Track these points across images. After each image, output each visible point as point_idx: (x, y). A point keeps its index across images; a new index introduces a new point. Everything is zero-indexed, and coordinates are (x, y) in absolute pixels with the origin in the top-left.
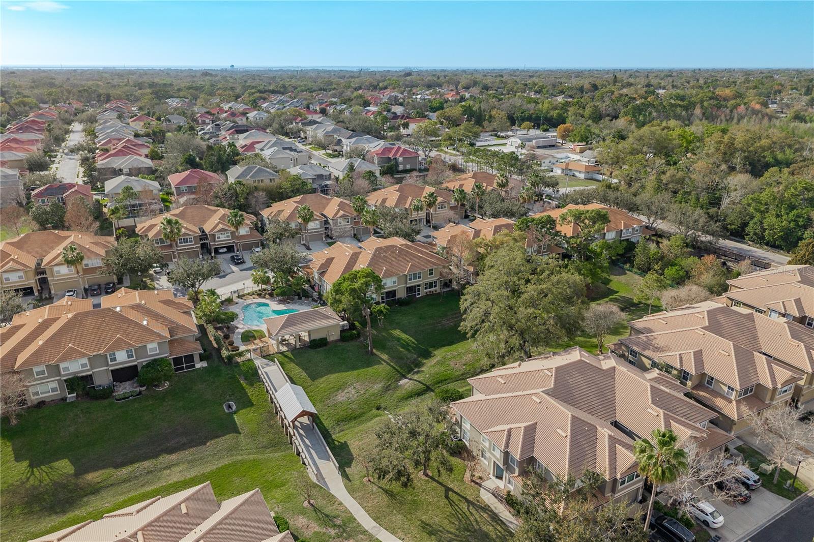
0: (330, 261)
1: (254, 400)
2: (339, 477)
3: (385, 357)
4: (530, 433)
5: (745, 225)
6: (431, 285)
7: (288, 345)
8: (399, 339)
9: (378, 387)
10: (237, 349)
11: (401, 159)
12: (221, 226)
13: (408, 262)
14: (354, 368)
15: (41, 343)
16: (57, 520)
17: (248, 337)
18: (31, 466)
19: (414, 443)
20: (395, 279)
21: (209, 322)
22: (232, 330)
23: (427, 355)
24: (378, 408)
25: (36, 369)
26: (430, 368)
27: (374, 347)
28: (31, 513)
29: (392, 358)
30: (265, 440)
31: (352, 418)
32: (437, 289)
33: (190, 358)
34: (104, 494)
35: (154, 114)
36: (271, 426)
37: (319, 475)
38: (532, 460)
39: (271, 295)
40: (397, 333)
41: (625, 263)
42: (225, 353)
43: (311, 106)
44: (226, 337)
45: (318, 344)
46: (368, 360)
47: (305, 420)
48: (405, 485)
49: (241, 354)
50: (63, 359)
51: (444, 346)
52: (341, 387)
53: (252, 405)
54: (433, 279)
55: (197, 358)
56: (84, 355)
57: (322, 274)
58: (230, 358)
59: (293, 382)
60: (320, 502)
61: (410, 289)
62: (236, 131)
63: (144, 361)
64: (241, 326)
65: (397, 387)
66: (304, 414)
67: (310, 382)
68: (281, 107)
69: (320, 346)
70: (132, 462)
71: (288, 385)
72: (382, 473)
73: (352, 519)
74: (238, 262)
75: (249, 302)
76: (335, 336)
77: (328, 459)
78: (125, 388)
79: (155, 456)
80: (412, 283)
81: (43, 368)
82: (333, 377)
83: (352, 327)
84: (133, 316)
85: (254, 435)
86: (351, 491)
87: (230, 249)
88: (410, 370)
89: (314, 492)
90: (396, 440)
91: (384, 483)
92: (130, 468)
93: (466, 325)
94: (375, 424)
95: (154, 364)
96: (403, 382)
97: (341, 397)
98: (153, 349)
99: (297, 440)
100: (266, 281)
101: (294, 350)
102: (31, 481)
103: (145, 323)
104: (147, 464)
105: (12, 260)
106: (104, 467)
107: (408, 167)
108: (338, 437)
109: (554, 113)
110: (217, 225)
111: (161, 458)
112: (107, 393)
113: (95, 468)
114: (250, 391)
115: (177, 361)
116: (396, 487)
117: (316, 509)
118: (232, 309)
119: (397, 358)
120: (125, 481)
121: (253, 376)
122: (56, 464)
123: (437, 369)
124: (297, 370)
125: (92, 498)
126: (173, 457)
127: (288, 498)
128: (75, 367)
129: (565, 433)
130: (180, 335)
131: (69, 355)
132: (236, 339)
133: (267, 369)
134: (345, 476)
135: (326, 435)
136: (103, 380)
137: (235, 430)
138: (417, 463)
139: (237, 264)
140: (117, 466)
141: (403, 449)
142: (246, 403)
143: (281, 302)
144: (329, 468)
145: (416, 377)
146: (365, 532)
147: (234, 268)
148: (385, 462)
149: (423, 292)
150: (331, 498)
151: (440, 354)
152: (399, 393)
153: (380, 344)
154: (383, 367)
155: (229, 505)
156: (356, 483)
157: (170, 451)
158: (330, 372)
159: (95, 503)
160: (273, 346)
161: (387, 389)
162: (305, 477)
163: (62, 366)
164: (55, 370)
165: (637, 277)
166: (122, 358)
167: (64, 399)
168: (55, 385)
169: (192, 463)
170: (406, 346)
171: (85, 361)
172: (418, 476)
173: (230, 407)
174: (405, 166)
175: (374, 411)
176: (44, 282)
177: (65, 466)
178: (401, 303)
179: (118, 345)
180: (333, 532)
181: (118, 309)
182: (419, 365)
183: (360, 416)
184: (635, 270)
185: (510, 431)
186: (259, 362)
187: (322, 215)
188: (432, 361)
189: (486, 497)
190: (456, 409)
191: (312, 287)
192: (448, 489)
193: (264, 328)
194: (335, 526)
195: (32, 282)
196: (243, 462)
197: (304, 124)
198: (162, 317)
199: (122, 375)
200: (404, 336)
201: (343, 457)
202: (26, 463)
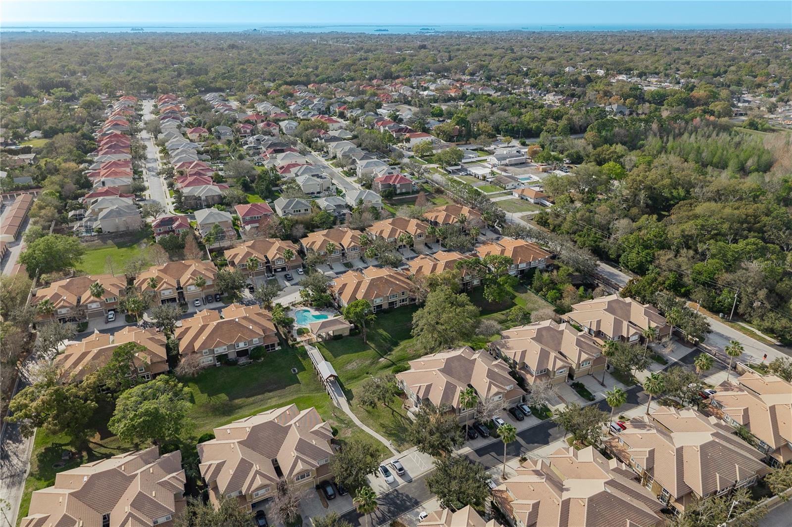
0: (345, 285)
1: (306, 367)
2: (347, 404)
3: (373, 345)
4: (429, 387)
5: (619, 256)
6: (403, 301)
7: (322, 337)
8: (381, 335)
9: (368, 362)
10: (295, 340)
11: (398, 186)
12: (278, 256)
13: (390, 287)
14: (356, 351)
15: (204, 338)
16: (228, 418)
17: (301, 332)
18: (208, 395)
19: (379, 391)
20: (381, 298)
21: (279, 323)
22: (291, 327)
23: (396, 344)
24: (367, 373)
25: (204, 351)
26: (396, 352)
27: (367, 339)
28: (216, 415)
29: (377, 346)
30: (313, 387)
31: (354, 378)
32: (407, 302)
33: (273, 345)
34: (244, 409)
35: (205, 123)
36: (315, 381)
37: (338, 403)
38: (428, 399)
39: (311, 305)
40: (381, 331)
41: (527, 285)
42: (290, 342)
43: (331, 107)
44: (289, 332)
45: (337, 338)
46: (364, 347)
47: (332, 379)
48: (373, 407)
49: (298, 343)
50: (216, 347)
51: (406, 339)
52: (349, 362)
53: (305, 370)
54: (404, 297)
55: (276, 345)
56: (225, 344)
57: (340, 294)
58: (293, 345)
59: (326, 360)
60: (338, 414)
61: (391, 304)
62: (274, 150)
63: (252, 347)
64: (296, 326)
65: (378, 363)
66: (331, 376)
67: (334, 359)
68: (306, 112)
69: (339, 339)
70: (253, 396)
71: (324, 362)
72: (364, 402)
73: (352, 421)
74: (288, 278)
75: (299, 309)
76: (347, 333)
77: (342, 396)
78: (243, 360)
79: (263, 393)
80: (392, 300)
81: (207, 350)
82: (345, 356)
83: (356, 327)
84: (244, 323)
85: (307, 385)
86: (352, 410)
87: (283, 269)
88: (386, 353)
89: (336, 410)
90: (372, 389)
91: (365, 407)
92: (253, 398)
93: (414, 332)
94: (364, 381)
95: (258, 348)
96: (382, 359)
97: (349, 367)
98: (256, 341)
99: (328, 388)
100: (308, 295)
101: (325, 340)
102: (212, 403)
103: (251, 327)
104: (259, 396)
105: (165, 282)
106: (241, 398)
107: (404, 191)
108: (347, 387)
109: (533, 126)
110: (276, 255)
111: (265, 394)
112: (234, 363)
113: (238, 398)
114: (304, 363)
115: (267, 347)
116: (370, 408)
117: (337, 417)
118: (291, 315)
119: (379, 346)
120: (252, 404)
121: (305, 354)
122: (220, 395)
123: (400, 353)
124: (327, 352)
125: (240, 410)
126: (271, 394)
127: (325, 412)
128: (220, 350)
129: (442, 388)
130: (268, 333)
131: (219, 344)
132: (294, 333)
133: (312, 351)
134: (349, 404)
135: (342, 386)
136: (232, 356)
137: (298, 382)
138: (379, 399)
139: (288, 280)
140: (247, 397)
141: (373, 393)
142: (302, 369)
143: (317, 310)
144: (343, 400)
145: (388, 357)
146: (357, 426)
147: (287, 284)
148: (366, 398)
149: (399, 305)
150: (343, 413)
151: (403, 344)
152: (379, 366)
153: (371, 338)
154: (371, 352)
155: (303, 413)
156: (354, 407)
157: (270, 391)
158: (344, 354)
159: (241, 412)
160: (314, 337)
161: (372, 363)
162: (332, 404)
163: (215, 349)
164: (212, 351)
165: (533, 295)
166: (242, 345)
167: (215, 365)
168: (211, 358)
169: (280, 397)
170: (385, 339)
171: (225, 347)
172: (380, 405)
173: (294, 371)
174: (401, 190)
175: (365, 375)
176: (181, 294)
177: (223, 397)
178: (385, 312)
179: (240, 339)
180: (344, 426)
181: (237, 320)
182: (391, 350)
183: (358, 377)
184: (533, 290)
185: (420, 386)
186: (307, 347)
187: (341, 244)
188: (399, 348)
189: (410, 415)
190: (399, 376)
191: (335, 299)
192: (394, 411)
193: (309, 327)
194: (344, 423)
195: (176, 295)
196: (303, 397)
197: (326, 141)
198: (259, 323)
199: (242, 353)
200: (385, 333)
201: (349, 396)
202: (206, 395)
